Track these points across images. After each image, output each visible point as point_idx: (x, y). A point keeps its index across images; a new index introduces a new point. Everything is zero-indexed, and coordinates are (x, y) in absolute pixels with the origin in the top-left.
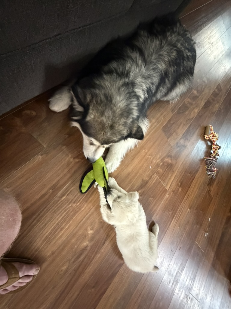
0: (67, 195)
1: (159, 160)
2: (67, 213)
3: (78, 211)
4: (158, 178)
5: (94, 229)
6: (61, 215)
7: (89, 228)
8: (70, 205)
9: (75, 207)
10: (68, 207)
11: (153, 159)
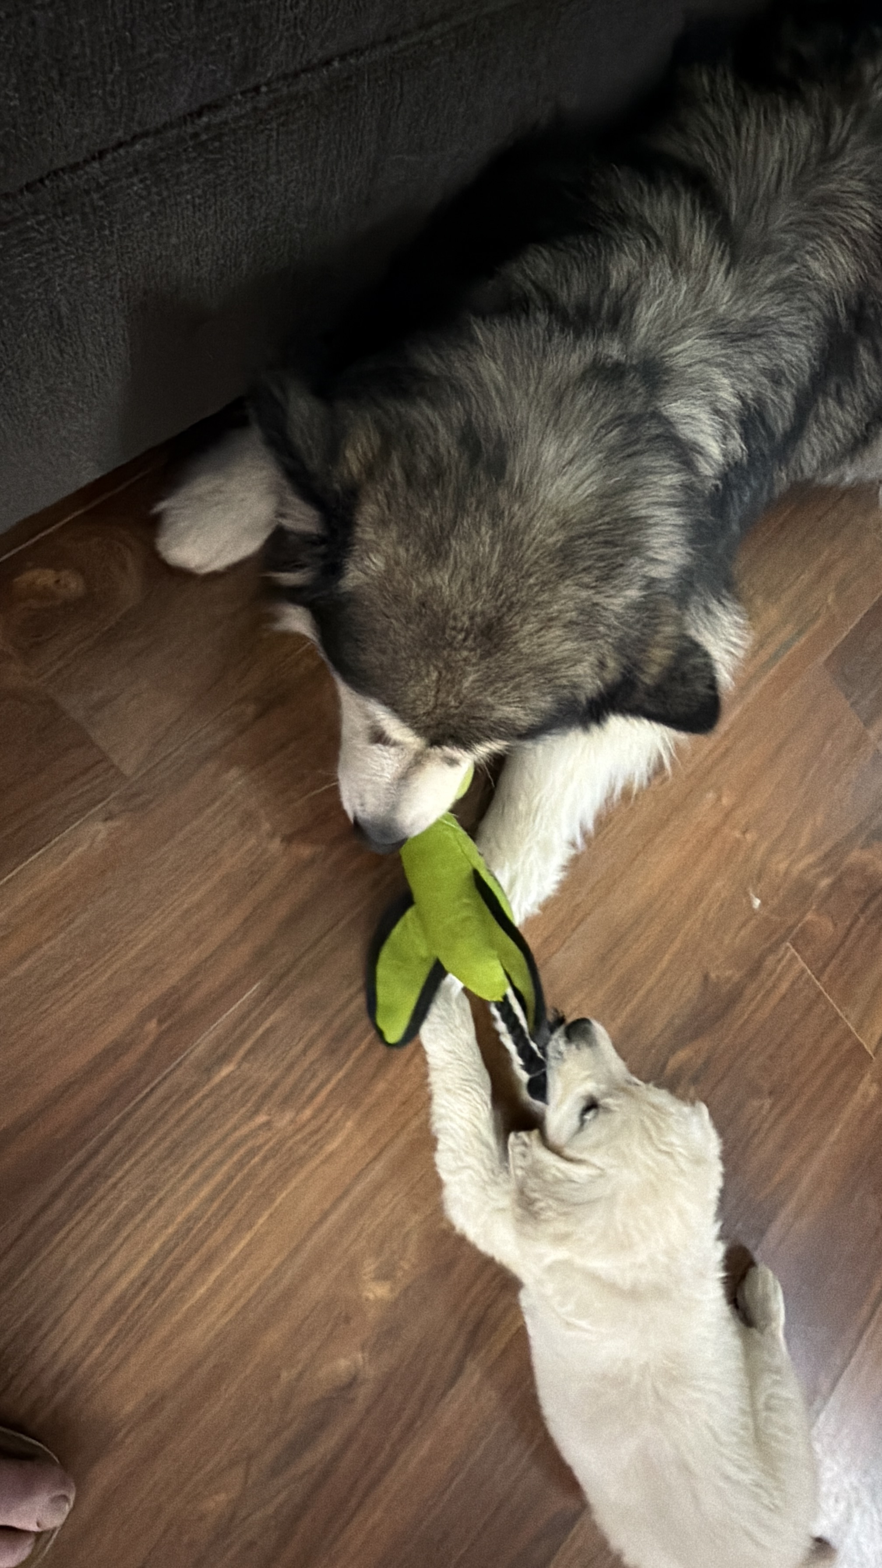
0: (245, 1058)
1: (810, 859)
2: (241, 1164)
3: (302, 1160)
4: (803, 971)
5: (399, 1274)
6: (206, 1177)
7: (370, 1266)
8: (261, 1119)
9: (290, 1128)
10: (244, 1130)
11: (772, 851)
